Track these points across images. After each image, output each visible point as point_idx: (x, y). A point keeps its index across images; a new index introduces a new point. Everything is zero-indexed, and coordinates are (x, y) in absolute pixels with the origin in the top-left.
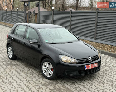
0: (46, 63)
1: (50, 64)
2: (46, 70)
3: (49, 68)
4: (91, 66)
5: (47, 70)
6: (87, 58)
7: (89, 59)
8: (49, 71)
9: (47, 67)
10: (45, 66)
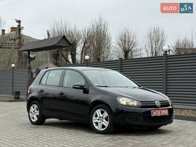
0: (98, 112)
1: (104, 112)
2: (98, 121)
3: (102, 118)
4: (159, 113)
5: (100, 121)
6: (154, 102)
7: (156, 103)
8: (103, 121)
9: (100, 117)
10: (96, 116)
